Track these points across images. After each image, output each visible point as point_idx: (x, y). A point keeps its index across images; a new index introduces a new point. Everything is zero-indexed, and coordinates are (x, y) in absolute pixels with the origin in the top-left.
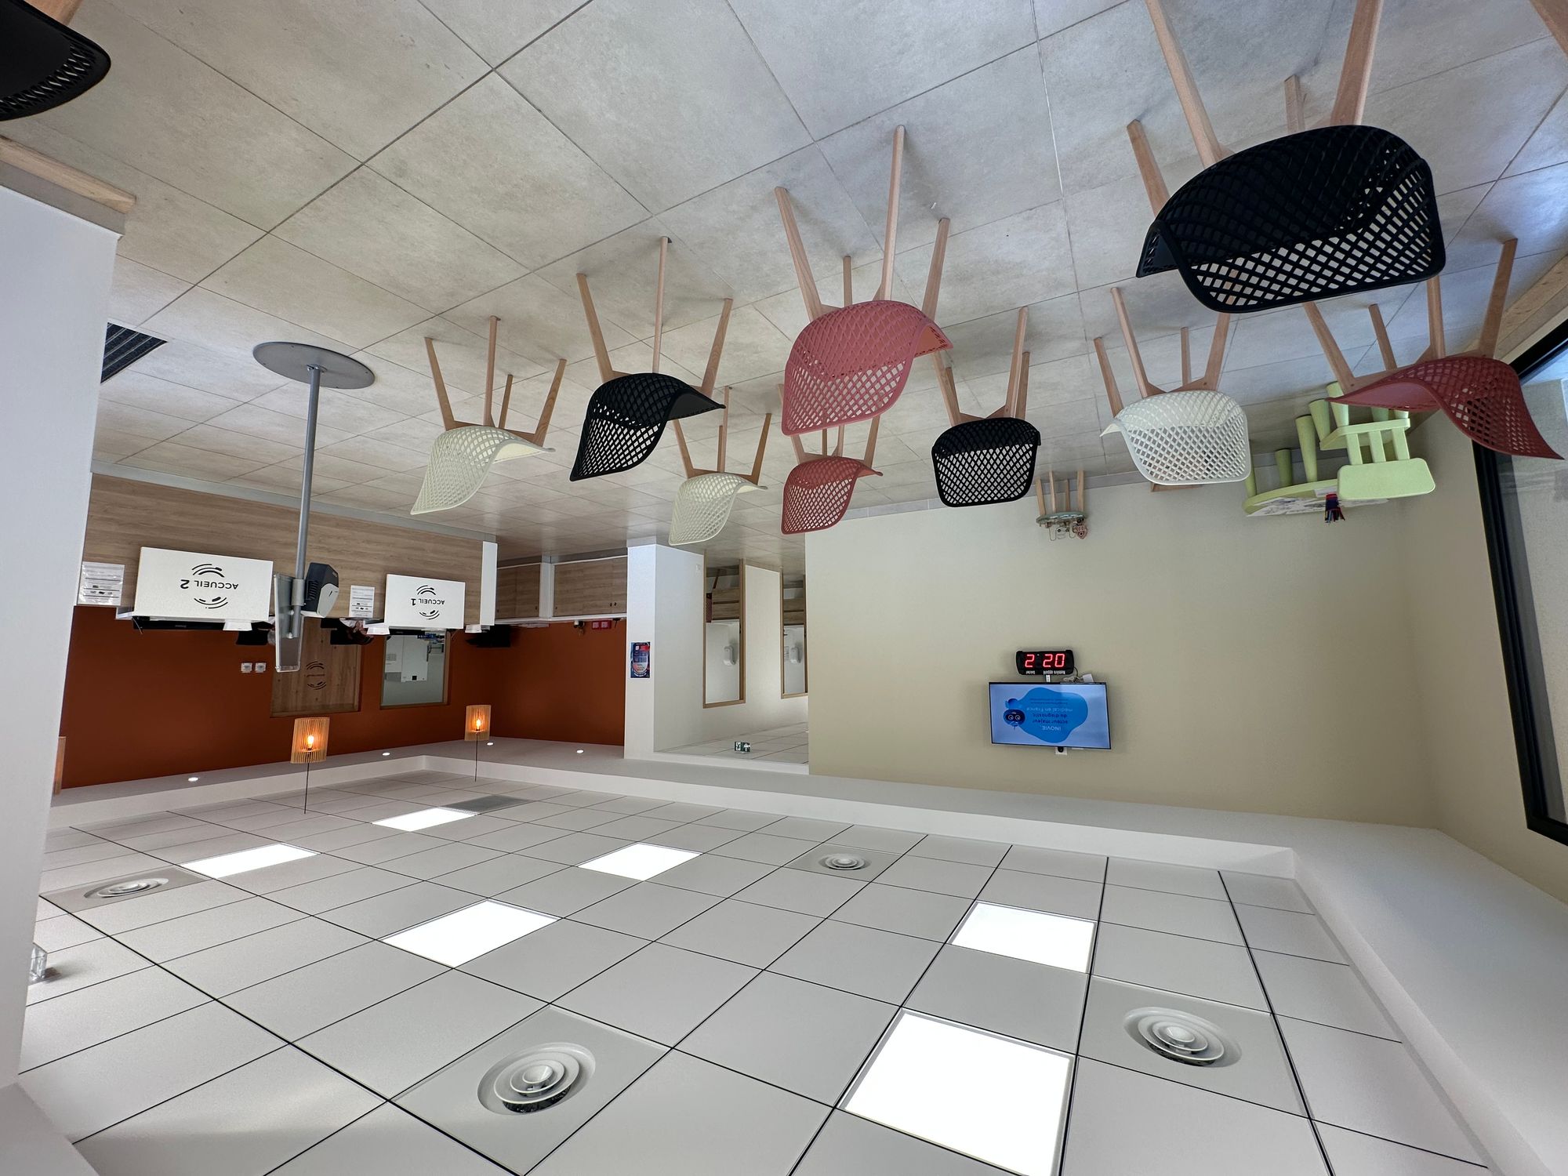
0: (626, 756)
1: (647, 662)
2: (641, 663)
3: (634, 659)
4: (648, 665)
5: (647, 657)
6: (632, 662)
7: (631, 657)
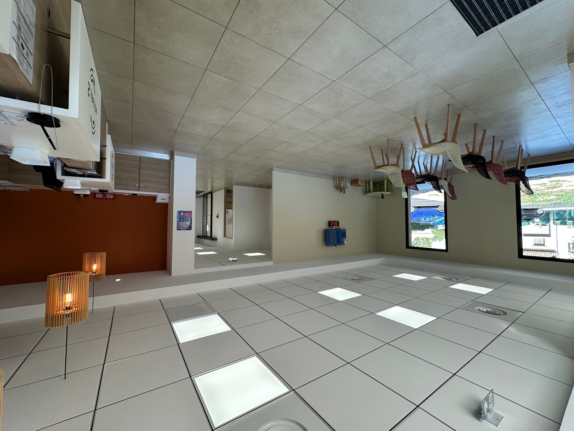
0: (173, 274)
1: (190, 222)
2: (185, 222)
3: (180, 220)
4: (191, 223)
5: (190, 219)
6: (178, 222)
7: (177, 219)
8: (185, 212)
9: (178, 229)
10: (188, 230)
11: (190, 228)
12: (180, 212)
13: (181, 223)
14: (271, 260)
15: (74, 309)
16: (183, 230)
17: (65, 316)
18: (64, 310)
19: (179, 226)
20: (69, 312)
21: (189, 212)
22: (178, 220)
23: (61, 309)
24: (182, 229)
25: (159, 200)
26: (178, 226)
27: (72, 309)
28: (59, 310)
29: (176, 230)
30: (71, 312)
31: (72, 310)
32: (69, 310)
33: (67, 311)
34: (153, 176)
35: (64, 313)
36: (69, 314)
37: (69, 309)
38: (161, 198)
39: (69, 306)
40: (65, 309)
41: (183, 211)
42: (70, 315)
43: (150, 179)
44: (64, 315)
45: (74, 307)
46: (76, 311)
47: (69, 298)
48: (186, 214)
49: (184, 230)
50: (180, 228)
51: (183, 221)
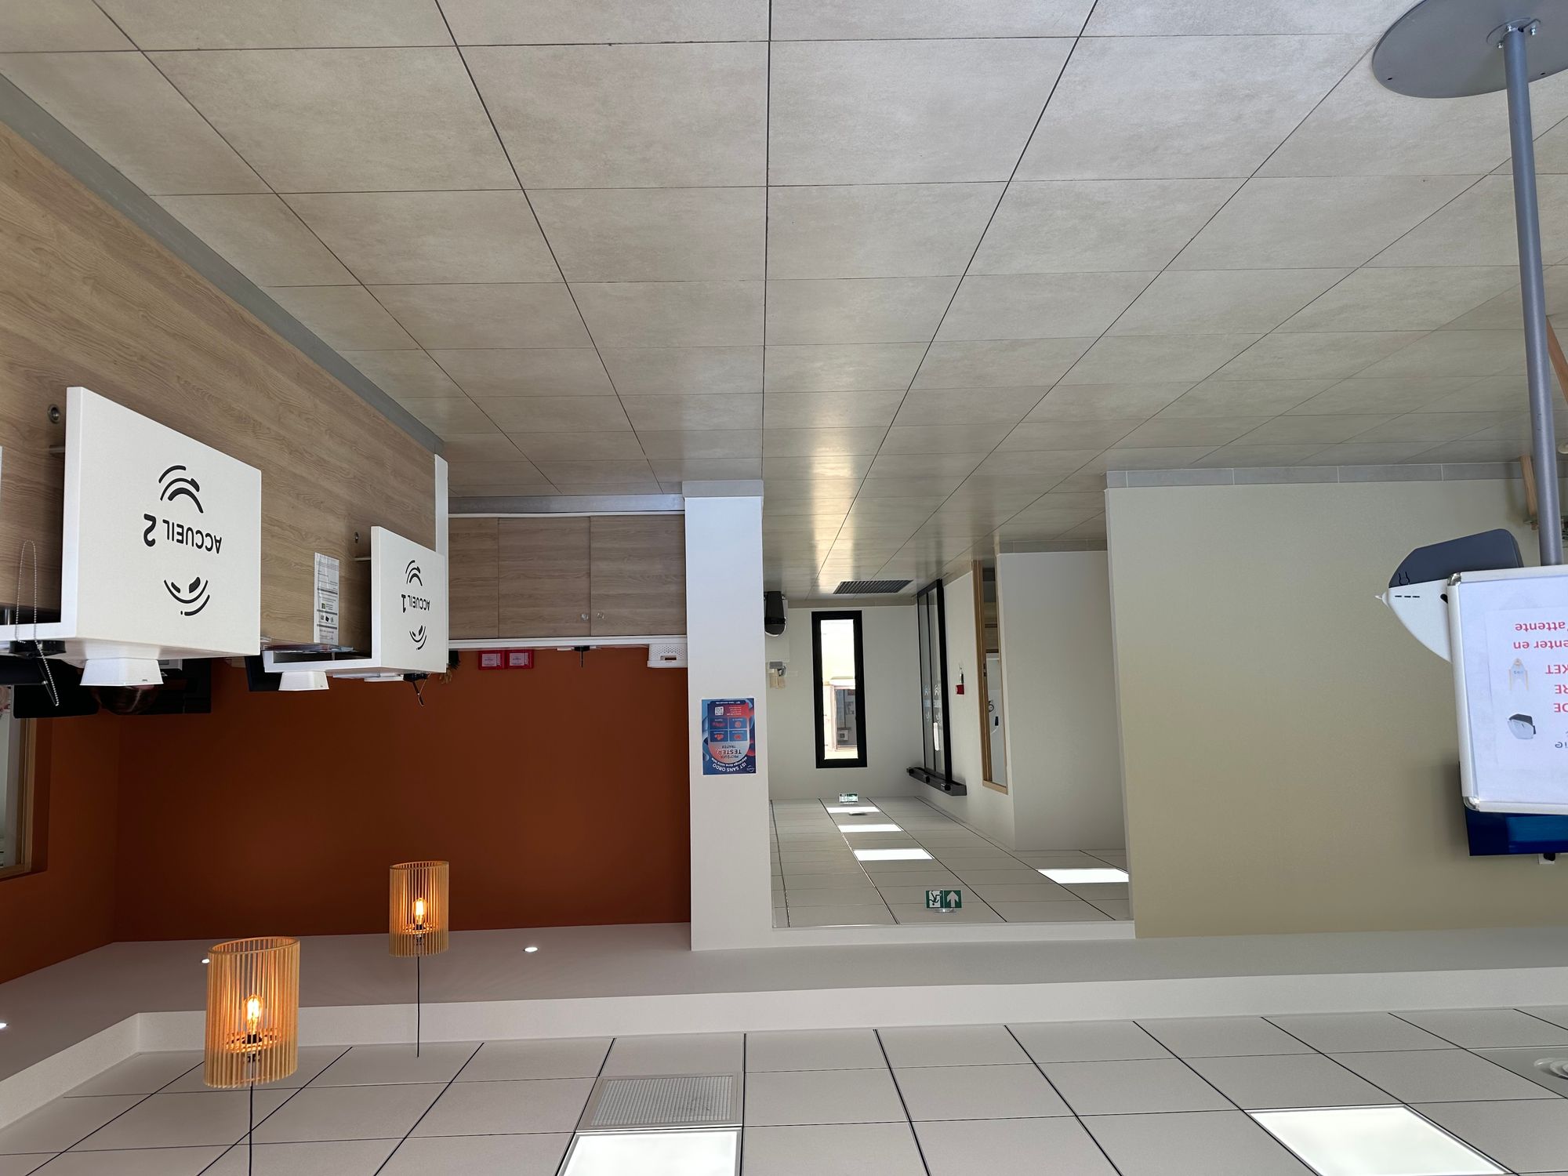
0: (696, 946)
1: (748, 743)
2: (733, 743)
3: (712, 734)
4: (752, 747)
5: (748, 730)
6: (706, 741)
7: (703, 731)
8: (727, 704)
9: (709, 769)
10: (744, 771)
11: (749, 765)
12: (711, 706)
13: (718, 748)
14: (1130, 918)
15: (266, 1043)
16: (726, 773)
17: (245, 1059)
18: (244, 1042)
19: (711, 756)
20: (253, 1048)
21: (743, 702)
22: (706, 735)
23: (238, 1040)
24: (720, 769)
25: (655, 662)
26: (708, 758)
27: (260, 1040)
28: (233, 1042)
29: (702, 773)
30: (259, 1048)
31: (261, 1043)
32: (255, 1044)
33: (250, 1045)
34: (630, 577)
35: (244, 1050)
36: (254, 1055)
37: (255, 1042)
38: (660, 651)
39: (254, 1033)
40: (246, 1042)
41: (721, 701)
42: (258, 1057)
43: (621, 592)
44: (243, 1054)
45: (266, 1036)
46: (270, 1047)
47: (254, 1009)
48: (735, 712)
49: (730, 773)
50: (714, 766)
51: (725, 739)
